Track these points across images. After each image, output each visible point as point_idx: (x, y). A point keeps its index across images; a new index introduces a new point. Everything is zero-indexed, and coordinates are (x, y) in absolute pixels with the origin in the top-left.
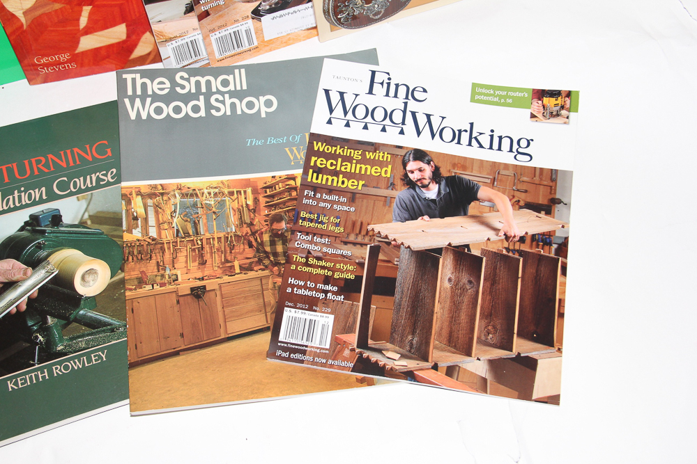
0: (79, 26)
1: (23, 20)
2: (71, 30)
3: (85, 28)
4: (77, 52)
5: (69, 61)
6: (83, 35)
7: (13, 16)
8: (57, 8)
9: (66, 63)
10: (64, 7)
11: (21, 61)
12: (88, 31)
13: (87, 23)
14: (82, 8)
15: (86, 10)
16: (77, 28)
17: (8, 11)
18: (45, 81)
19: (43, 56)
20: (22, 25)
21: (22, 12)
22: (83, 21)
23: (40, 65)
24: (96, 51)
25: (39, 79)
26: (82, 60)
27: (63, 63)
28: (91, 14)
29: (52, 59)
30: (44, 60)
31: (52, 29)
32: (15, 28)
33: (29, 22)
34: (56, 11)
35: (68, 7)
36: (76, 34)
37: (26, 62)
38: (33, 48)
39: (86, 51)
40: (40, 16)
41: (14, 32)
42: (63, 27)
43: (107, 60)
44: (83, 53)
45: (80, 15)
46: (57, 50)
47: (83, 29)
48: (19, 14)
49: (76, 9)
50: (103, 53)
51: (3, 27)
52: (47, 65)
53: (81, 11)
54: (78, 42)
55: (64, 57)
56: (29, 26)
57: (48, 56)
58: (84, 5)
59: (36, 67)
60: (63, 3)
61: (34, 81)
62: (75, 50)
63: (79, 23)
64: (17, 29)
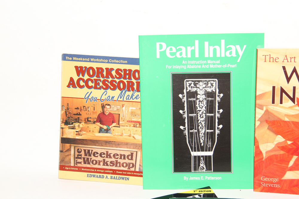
0: (288, 165)
1: (264, 155)
2: (284, 166)
3: (291, 167)
4: (282, 179)
5: (277, 183)
6: (288, 171)
7: (261, 152)
8: (282, 153)
9: (275, 183)
10: (285, 154)
11: (254, 177)
12: (291, 169)
13: (293, 165)
14: (293, 156)
15: (295, 157)
16: (287, 166)
17: (260, 149)
18: (262, 191)
19: (266, 176)
20: (263, 158)
21: (265, 151)
22: (291, 163)
23: (263, 181)
24: (292, 181)
25: (260, 189)
26: (283, 184)
27: (274, 183)
28: (296, 160)
29: (269, 179)
30: (265, 179)
31: (275, 163)
32: (259, 159)
33: (267, 157)
34: (281, 155)
35: (287, 154)
36: (285, 169)
37: (257, 178)
38: (263, 171)
39: (287, 180)
40: (272, 156)
41: (257, 161)
42: (281, 164)
43: (296, 187)
44: (285, 180)
45: (291, 159)
46: (274, 175)
47: (290, 167)
48: (264, 152)
49: (290, 156)
50: (295, 183)
51: (254, 157)
52: (266, 182)
53: (292, 158)
54: (284, 174)
55: (276, 180)
56: (266, 159)
57: (268, 177)
58: (294, 155)
59: (260, 182)
60: (285, 152)
61: (256, 189)
62: (282, 178)
63: (289, 163)
64: (260, 159)
